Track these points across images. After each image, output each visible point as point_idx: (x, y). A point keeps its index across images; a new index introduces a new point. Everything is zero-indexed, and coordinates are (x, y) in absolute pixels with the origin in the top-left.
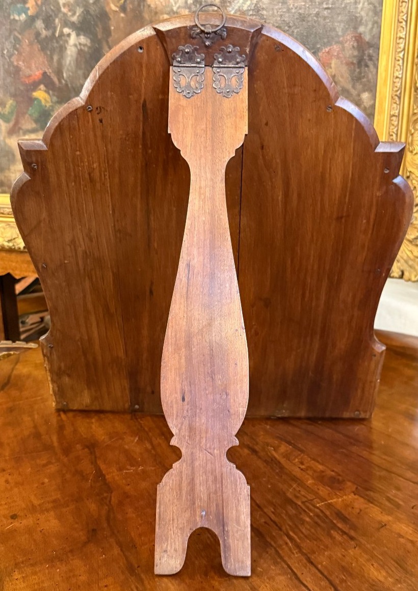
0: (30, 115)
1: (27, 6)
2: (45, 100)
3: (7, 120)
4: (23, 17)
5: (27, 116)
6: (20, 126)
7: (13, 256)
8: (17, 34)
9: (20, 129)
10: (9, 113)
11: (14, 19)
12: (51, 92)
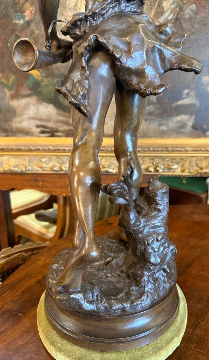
0: (27, 86)
1: (25, 14)
2: (37, 75)
3: (10, 89)
4: (22, 22)
5: (24, 86)
6: (19, 92)
7: (16, 177)
8: (17, 32)
9: (19, 94)
10: (12, 84)
11: (15, 24)
12: (41, 70)
